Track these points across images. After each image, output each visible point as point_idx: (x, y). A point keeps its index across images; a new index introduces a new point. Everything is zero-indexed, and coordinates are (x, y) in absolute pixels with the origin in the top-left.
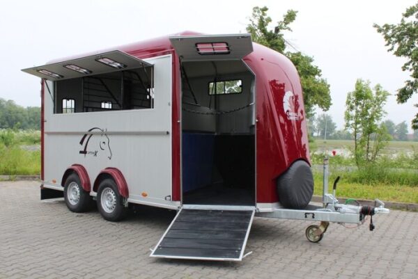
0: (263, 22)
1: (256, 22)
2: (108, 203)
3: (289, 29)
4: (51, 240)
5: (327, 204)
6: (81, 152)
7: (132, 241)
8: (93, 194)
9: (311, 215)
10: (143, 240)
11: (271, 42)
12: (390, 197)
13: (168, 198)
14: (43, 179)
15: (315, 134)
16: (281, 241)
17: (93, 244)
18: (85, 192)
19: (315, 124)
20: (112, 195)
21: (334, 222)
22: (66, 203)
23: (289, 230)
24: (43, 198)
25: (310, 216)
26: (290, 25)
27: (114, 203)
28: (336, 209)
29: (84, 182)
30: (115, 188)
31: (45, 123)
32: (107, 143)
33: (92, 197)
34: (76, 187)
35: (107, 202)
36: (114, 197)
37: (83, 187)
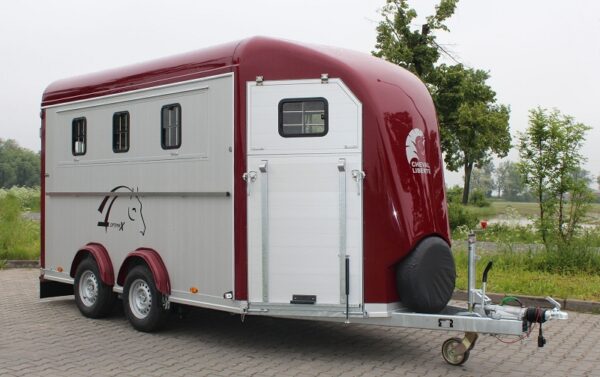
0: (404, 17)
1: (392, 18)
2: (139, 304)
3: (445, 28)
4: (45, 360)
5: (474, 305)
6: (100, 224)
7: (170, 363)
8: (118, 289)
9: (448, 322)
10: (188, 360)
11: (416, 48)
12: (590, 294)
13: (229, 296)
14: (43, 266)
15: (495, 193)
16: (403, 364)
17: (110, 367)
18: (105, 286)
19: (494, 177)
20: (146, 290)
21: (484, 334)
22: (77, 303)
23: (419, 347)
24: (43, 295)
25: (446, 324)
26: (446, 22)
27: (148, 302)
28: (487, 312)
29: (104, 271)
30: (149, 280)
31: (46, 179)
32: (138, 209)
33: (117, 294)
34: (92, 279)
35: (138, 302)
36: (148, 294)
37: (103, 279)
